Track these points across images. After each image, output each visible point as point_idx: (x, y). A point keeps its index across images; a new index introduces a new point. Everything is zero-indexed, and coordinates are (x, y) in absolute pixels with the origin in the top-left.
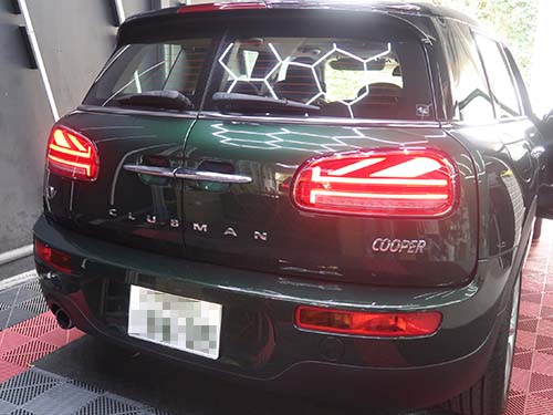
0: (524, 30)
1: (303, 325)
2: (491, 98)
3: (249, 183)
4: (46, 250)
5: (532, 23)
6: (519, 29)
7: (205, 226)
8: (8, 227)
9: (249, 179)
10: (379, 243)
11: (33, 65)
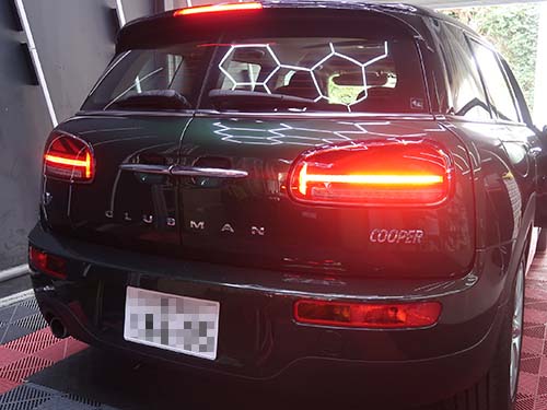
0: (525, 54)
1: (302, 319)
2: (489, 107)
3: (246, 177)
4: (42, 257)
5: (532, 48)
6: (520, 54)
7: (201, 224)
8: (6, 246)
9: (246, 173)
10: (376, 234)
11: (35, 81)
